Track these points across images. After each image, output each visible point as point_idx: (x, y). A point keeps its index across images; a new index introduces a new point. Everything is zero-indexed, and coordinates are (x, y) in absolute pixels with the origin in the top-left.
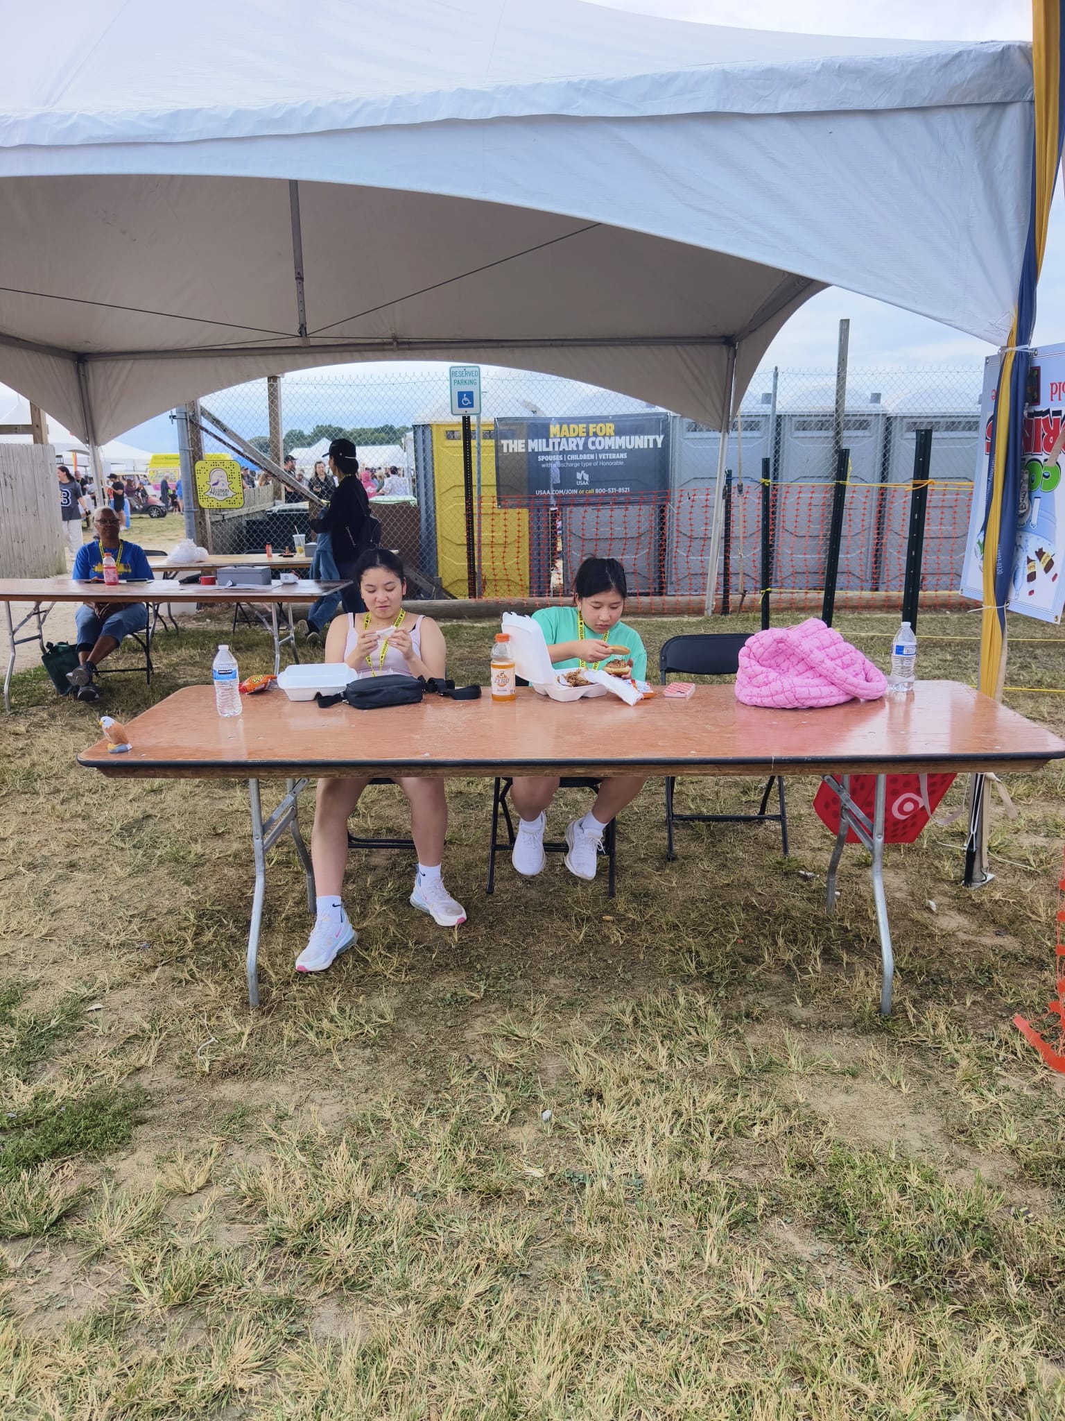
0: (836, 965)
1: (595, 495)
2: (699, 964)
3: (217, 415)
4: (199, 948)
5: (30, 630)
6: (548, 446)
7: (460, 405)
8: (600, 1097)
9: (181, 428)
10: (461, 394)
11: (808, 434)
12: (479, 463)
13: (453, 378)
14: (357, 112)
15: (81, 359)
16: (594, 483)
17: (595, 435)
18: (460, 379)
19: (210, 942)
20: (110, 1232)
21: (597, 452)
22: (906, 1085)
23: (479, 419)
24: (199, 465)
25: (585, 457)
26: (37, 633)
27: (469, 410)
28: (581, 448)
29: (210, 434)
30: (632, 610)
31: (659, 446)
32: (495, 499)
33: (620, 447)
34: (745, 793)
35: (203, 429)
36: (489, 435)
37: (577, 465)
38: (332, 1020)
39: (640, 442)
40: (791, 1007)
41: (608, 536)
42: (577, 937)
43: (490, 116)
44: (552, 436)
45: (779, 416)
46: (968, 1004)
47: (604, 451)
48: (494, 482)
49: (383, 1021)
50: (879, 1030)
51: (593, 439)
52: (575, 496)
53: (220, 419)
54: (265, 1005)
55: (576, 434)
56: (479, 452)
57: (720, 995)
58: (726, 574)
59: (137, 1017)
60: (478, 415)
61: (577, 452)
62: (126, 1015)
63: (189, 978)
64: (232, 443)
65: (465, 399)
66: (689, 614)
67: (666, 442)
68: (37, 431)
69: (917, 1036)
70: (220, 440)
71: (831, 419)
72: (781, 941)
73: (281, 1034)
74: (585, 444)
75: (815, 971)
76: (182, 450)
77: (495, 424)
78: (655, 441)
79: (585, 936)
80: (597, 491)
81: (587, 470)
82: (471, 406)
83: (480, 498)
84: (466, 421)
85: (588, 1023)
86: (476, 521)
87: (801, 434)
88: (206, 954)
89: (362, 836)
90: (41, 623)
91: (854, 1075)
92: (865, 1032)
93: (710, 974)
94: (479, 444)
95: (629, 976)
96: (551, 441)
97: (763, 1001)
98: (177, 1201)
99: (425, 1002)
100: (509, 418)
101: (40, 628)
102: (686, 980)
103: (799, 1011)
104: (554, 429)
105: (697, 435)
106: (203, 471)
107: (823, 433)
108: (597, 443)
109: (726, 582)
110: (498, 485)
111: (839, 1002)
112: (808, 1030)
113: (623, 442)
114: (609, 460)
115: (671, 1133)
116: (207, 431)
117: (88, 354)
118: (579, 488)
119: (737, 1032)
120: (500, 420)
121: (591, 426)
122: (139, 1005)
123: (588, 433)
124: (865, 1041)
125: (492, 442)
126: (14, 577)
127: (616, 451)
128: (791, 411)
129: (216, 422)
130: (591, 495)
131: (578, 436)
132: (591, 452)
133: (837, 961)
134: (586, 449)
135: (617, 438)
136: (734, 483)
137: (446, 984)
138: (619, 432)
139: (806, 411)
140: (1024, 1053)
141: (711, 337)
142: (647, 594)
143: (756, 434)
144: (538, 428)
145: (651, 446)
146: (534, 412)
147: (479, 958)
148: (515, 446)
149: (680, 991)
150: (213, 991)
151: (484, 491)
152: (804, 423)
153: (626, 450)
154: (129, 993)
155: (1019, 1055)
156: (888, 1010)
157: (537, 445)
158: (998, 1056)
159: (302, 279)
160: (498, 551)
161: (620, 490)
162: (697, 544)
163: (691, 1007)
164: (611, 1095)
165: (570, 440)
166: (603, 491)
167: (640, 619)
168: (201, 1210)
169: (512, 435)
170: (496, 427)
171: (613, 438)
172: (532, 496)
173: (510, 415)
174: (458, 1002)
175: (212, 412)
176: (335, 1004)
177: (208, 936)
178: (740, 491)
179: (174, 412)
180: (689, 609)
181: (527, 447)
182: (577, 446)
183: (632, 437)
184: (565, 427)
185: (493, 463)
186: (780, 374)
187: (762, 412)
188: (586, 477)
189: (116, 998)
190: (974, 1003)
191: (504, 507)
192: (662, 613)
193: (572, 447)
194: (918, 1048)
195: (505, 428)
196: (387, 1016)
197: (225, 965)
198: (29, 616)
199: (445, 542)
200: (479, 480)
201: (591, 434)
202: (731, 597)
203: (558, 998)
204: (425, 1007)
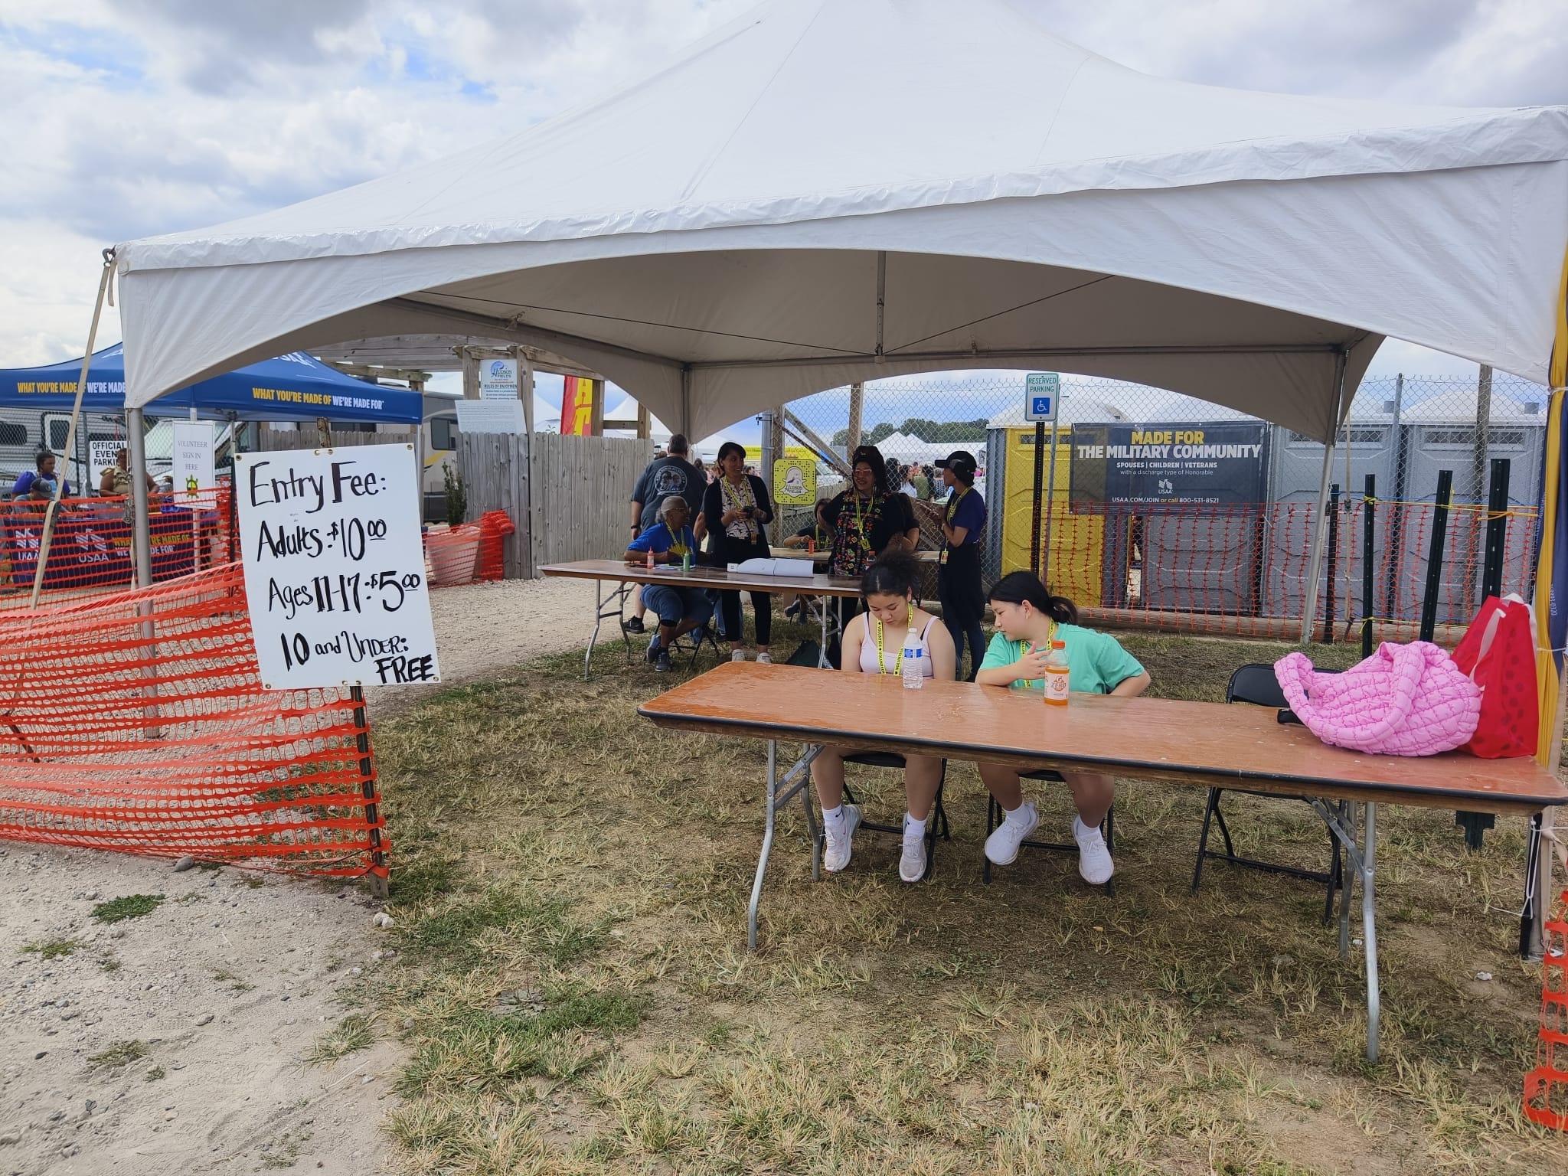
0: (1333, 1009)
1: (1178, 504)
2: (1181, 983)
3: (799, 418)
4: (713, 895)
5: (613, 606)
6: (1128, 452)
7: (1035, 412)
8: (1045, 1075)
9: (766, 430)
10: (1036, 401)
11: (1439, 446)
12: (1052, 468)
13: (1030, 385)
14: (923, 196)
15: (686, 367)
16: (1178, 491)
17: (1182, 442)
18: (1036, 385)
19: (723, 891)
20: (613, 1091)
21: (1185, 460)
22: (1371, 1128)
23: (1055, 424)
24: (778, 463)
25: (1169, 465)
26: (619, 610)
27: (1044, 417)
28: (1165, 456)
29: (791, 435)
30: (1215, 630)
31: (1256, 456)
32: (1067, 505)
33: (1210, 456)
34: (1287, 832)
35: (784, 430)
36: (1065, 439)
37: (1161, 473)
38: (816, 970)
39: (1233, 451)
40: (1269, 1038)
41: (1191, 548)
42: (1061, 940)
43: (1036, 194)
44: (1133, 442)
45: (1404, 427)
46: (1475, 1069)
47: (1191, 460)
48: (1067, 487)
49: (860, 979)
50: (1358, 1074)
51: (1180, 447)
52: (1156, 504)
53: (802, 421)
54: (761, 949)
55: (1160, 442)
56: (1053, 458)
57: (1195, 1014)
58: (1330, 598)
59: (655, 940)
60: (1055, 420)
61: (1161, 460)
62: (646, 937)
63: (701, 916)
64: (809, 443)
65: (1041, 406)
66: (1282, 639)
67: (1265, 453)
68: (642, 427)
69: (1401, 1087)
70: (799, 440)
71: (1470, 430)
72: (1276, 976)
73: (769, 974)
74: (1171, 451)
75: (1306, 1010)
76: (765, 449)
77: (1072, 429)
78: (1250, 451)
79: (1070, 940)
80: (1181, 500)
81: (1171, 479)
82: (1047, 412)
83: (1051, 502)
84: (1040, 427)
85: (1052, 1015)
86: (1043, 527)
87: (1431, 446)
88: (719, 900)
89: (874, 822)
90: (623, 600)
91: (1315, 1108)
92: (1344, 1073)
93: (1189, 994)
94: (1054, 449)
95: (1104, 982)
96: (1132, 448)
97: (1241, 1028)
98: (665, 1081)
99: (901, 972)
100: (1088, 424)
101: (622, 605)
102: (1163, 994)
103: (1276, 1041)
104: (1137, 436)
105: (1301, 445)
106: (781, 469)
107: (1460, 446)
108: (1183, 452)
109: (1330, 606)
110: (1072, 490)
111: (1324, 1042)
112: (1279, 1061)
113: (1213, 450)
114: (1196, 469)
115: (1107, 1118)
116: (788, 432)
117: (695, 363)
118: (1161, 496)
119: (1201, 1049)
120: (1079, 426)
121: (1178, 433)
122: (657, 931)
123: (1173, 440)
124: (1340, 1081)
125: (1068, 447)
126: (605, 558)
127: (1204, 460)
128: (1418, 422)
129: (798, 424)
130: (1175, 505)
131: (1162, 444)
132: (1177, 460)
133: (1335, 1005)
134: (1171, 458)
135: (1207, 447)
136: (1341, 499)
137: (925, 960)
138: (1209, 439)
139: (1437, 421)
140: (1522, 1125)
141: (1318, 345)
142: (1233, 614)
143: (1373, 445)
144: (1120, 433)
145: (1246, 455)
146: (1117, 417)
147: (962, 944)
148: (1094, 452)
149: (1152, 1002)
150: (720, 930)
151: (1056, 496)
152: (1437, 434)
153: (1216, 460)
154: (650, 921)
155: (1516, 1126)
156: (1374, 1057)
157: (1117, 451)
158: (1490, 1122)
159: (883, 304)
160: (1065, 557)
161: (1207, 501)
162: (1295, 563)
163: (1160, 1019)
164: (1057, 1075)
165: (1153, 447)
166: (1188, 500)
167: (1221, 640)
168: (682, 1091)
169: (1090, 441)
170: (1073, 433)
171: (1201, 447)
172: (1107, 503)
173: (1089, 421)
174: (931, 974)
175: (795, 414)
176: (820, 958)
177: (723, 886)
178: (1348, 508)
179: (761, 415)
180: (1282, 634)
181: (1105, 453)
182: (1161, 453)
183: (1224, 446)
184: (1148, 434)
185: (1068, 469)
186: (1405, 382)
187: (1381, 421)
188: (1170, 486)
189: (641, 923)
190: (1482, 1070)
191: (1076, 513)
192: (1250, 636)
193: (1156, 454)
194: (1399, 1099)
195: (1083, 434)
196: (865, 977)
197: (733, 911)
198: (615, 594)
199: (1011, 545)
200: (1051, 485)
201: (1177, 442)
202: (1334, 624)
203: (1029, 989)
204: (901, 976)
